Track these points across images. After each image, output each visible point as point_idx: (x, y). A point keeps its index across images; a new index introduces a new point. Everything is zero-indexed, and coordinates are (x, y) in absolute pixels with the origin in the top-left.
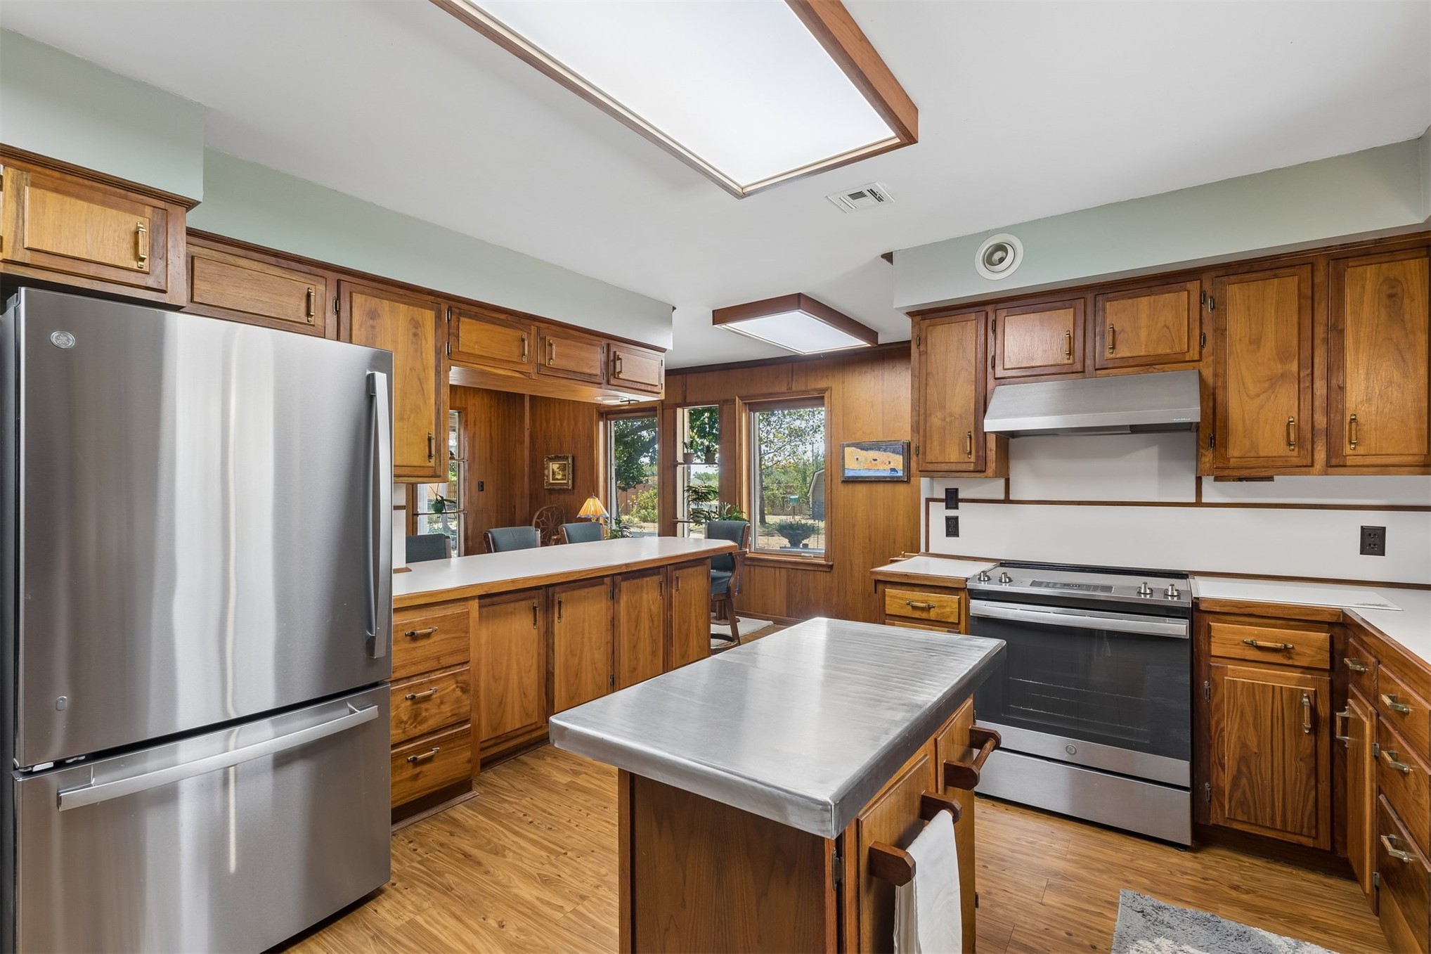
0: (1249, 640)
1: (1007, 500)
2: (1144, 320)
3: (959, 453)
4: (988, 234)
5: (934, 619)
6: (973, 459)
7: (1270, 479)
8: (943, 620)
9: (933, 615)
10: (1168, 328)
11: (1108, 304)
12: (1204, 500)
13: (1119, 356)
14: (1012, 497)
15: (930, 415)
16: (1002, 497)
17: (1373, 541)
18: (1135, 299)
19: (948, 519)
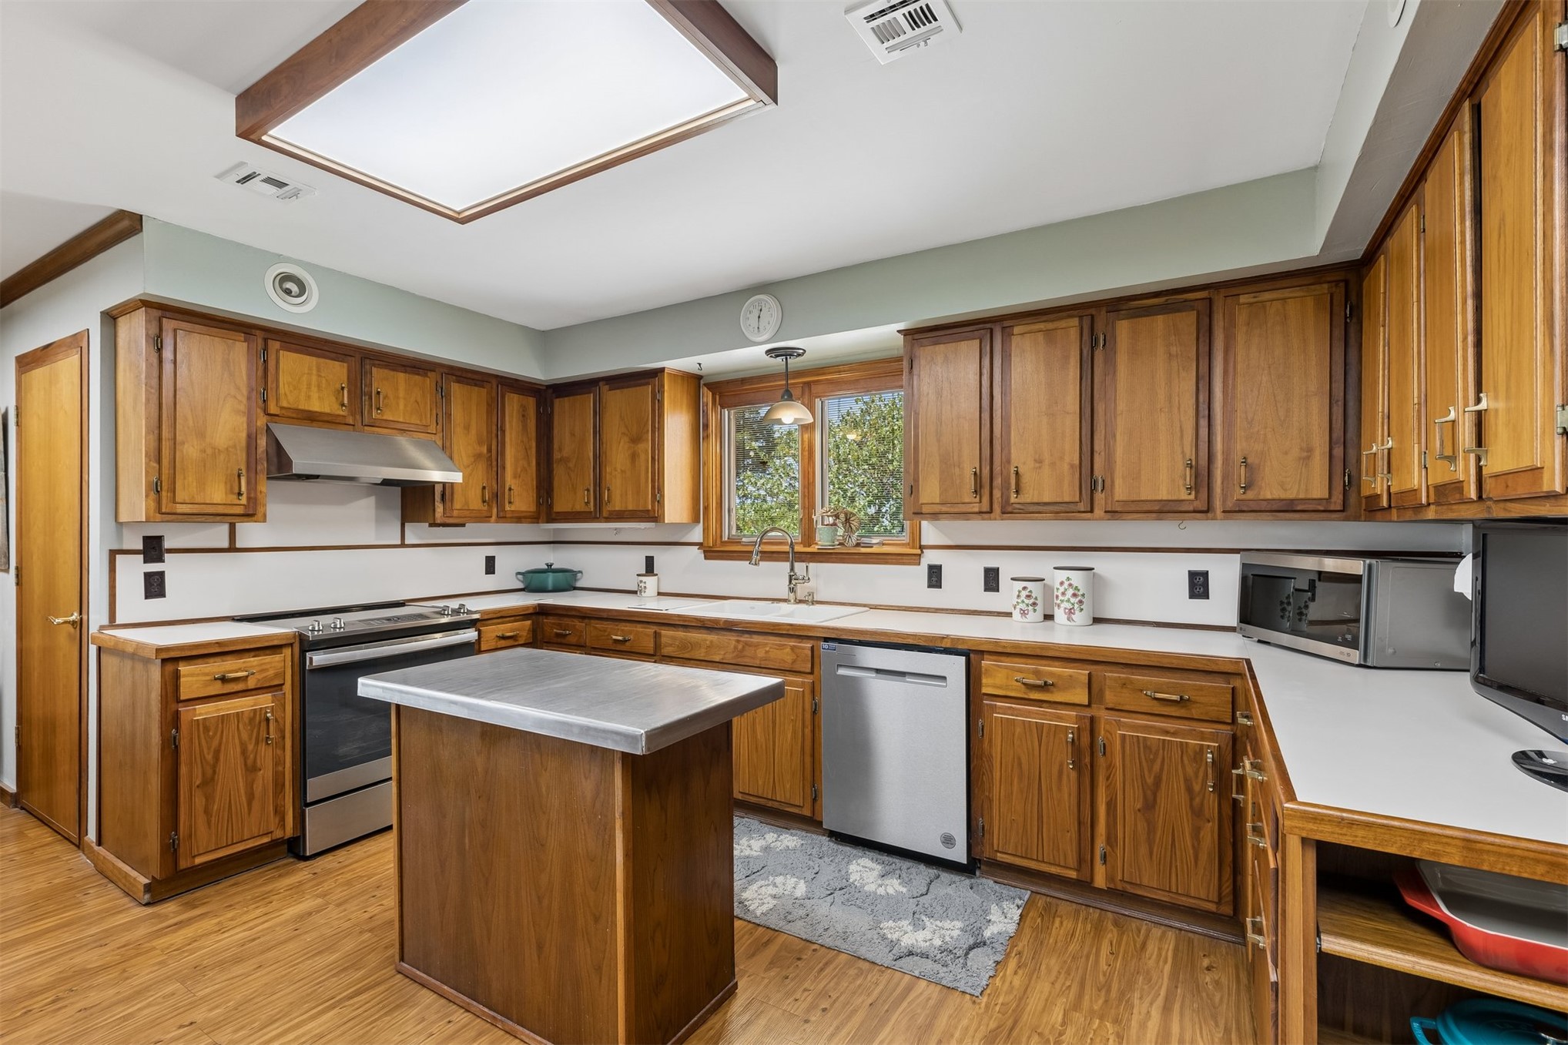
0: (500, 634)
1: (232, 548)
2: (402, 394)
3: (226, 493)
4: (279, 258)
5: (253, 687)
6: (244, 500)
7: (463, 525)
8: (265, 685)
9: (251, 683)
10: (418, 403)
11: (374, 370)
12: (407, 542)
13: (385, 418)
14: (238, 545)
15: (183, 443)
16: (225, 544)
17: (490, 566)
18: (395, 373)
19: (148, 576)
